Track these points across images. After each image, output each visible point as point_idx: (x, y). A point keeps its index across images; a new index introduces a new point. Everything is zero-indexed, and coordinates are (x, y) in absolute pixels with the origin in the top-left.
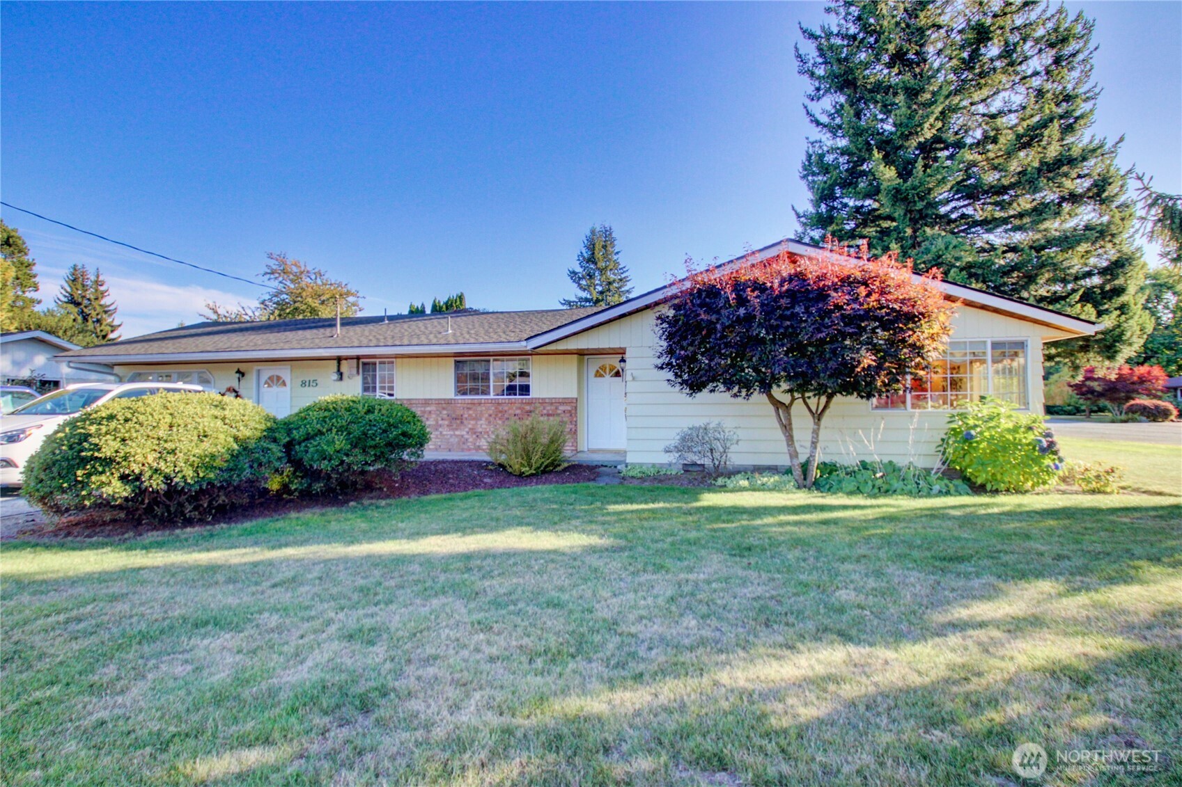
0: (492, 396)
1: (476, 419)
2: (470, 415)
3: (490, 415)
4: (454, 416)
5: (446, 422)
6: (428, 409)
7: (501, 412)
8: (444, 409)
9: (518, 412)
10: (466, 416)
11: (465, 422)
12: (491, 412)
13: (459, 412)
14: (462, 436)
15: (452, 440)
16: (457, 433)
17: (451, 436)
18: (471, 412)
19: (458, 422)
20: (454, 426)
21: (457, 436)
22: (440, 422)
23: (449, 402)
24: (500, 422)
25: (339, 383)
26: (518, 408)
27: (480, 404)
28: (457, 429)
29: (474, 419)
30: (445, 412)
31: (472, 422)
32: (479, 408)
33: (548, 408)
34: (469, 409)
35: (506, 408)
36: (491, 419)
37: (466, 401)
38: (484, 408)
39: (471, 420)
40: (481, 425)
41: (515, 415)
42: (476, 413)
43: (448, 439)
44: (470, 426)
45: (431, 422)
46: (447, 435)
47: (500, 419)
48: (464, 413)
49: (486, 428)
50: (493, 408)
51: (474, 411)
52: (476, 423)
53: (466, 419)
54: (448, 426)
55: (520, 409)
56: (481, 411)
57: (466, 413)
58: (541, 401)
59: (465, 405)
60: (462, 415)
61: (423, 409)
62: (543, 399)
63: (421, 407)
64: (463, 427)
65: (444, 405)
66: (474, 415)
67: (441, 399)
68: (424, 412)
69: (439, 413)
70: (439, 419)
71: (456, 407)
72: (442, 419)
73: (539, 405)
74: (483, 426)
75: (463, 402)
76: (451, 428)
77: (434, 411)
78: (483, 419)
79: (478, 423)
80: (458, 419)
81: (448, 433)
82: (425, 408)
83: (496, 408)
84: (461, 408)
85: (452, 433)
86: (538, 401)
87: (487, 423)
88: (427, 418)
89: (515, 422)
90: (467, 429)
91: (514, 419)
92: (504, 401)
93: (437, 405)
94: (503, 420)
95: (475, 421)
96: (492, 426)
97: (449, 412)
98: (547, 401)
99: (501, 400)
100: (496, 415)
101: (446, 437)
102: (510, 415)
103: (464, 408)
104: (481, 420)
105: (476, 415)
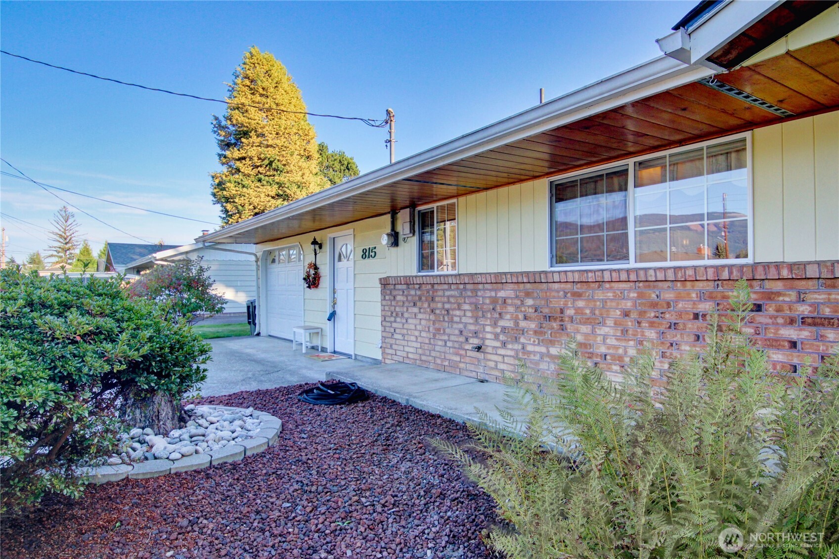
0: (632, 264)
1: (594, 321)
2: (579, 311)
3: (626, 314)
4: (546, 311)
5: (533, 325)
6: (502, 294)
7: (654, 305)
8: (528, 294)
9: (706, 307)
10: (571, 312)
11: (570, 327)
12: (629, 304)
13: (557, 303)
14: (564, 360)
15: (544, 366)
16: (554, 351)
17: (542, 355)
18: (580, 304)
19: (555, 325)
20: (548, 336)
21: (553, 358)
22: (523, 324)
23: (534, 279)
24: (651, 334)
25: (394, 249)
26: (703, 297)
27: (600, 283)
28: (552, 343)
29: (586, 321)
30: (530, 302)
31: (586, 329)
32: (599, 295)
33: (821, 297)
34: (577, 295)
35: (669, 296)
36: (629, 323)
37: (570, 275)
38: (610, 295)
39: (581, 323)
40: (605, 337)
41: (696, 316)
42: (591, 305)
43: (537, 363)
44: (579, 338)
45: (507, 323)
46: (534, 353)
47: (652, 325)
48: (565, 304)
49: (616, 348)
50: (633, 295)
51: (588, 300)
52: (593, 331)
53: (572, 319)
54: (535, 332)
55: (711, 297)
56: (604, 302)
57: (570, 305)
58: (785, 273)
59: (569, 286)
60: (562, 311)
61: (493, 294)
62: (791, 266)
63: (490, 290)
64: (564, 339)
65: (528, 286)
66: (588, 311)
67: (522, 273)
68: (494, 300)
69: (519, 302)
70: (521, 316)
71: (549, 289)
72: (525, 318)
73: (778, 286)
74: (608, 341)
75: (563, 276)
76: (541, 338)
77: (512, 298)
78: (610, 322)
79: (598, 332)
80: (555, 319)
81: (537, 349)
82: (496, 290)
83: (641, 295)
84: (561, 293)
85: (543, 350)
86: (773, 273)
87: (619, 334)
88: (500, 314)
89: (698, 337)
90: (573, 346)
91: (693, 326)
92: (660, 276)
93: (516, 286)
94: (662, 329)
95: (590, 327)
96: (632, 343)
97: (538, 302)
98: (812, 272)
99: (652, 272)
100: (642, 313)
101: (532, 357)
102: (680, 314)
103: (566, 294)
104: (604, 325)
105: (593, 312)
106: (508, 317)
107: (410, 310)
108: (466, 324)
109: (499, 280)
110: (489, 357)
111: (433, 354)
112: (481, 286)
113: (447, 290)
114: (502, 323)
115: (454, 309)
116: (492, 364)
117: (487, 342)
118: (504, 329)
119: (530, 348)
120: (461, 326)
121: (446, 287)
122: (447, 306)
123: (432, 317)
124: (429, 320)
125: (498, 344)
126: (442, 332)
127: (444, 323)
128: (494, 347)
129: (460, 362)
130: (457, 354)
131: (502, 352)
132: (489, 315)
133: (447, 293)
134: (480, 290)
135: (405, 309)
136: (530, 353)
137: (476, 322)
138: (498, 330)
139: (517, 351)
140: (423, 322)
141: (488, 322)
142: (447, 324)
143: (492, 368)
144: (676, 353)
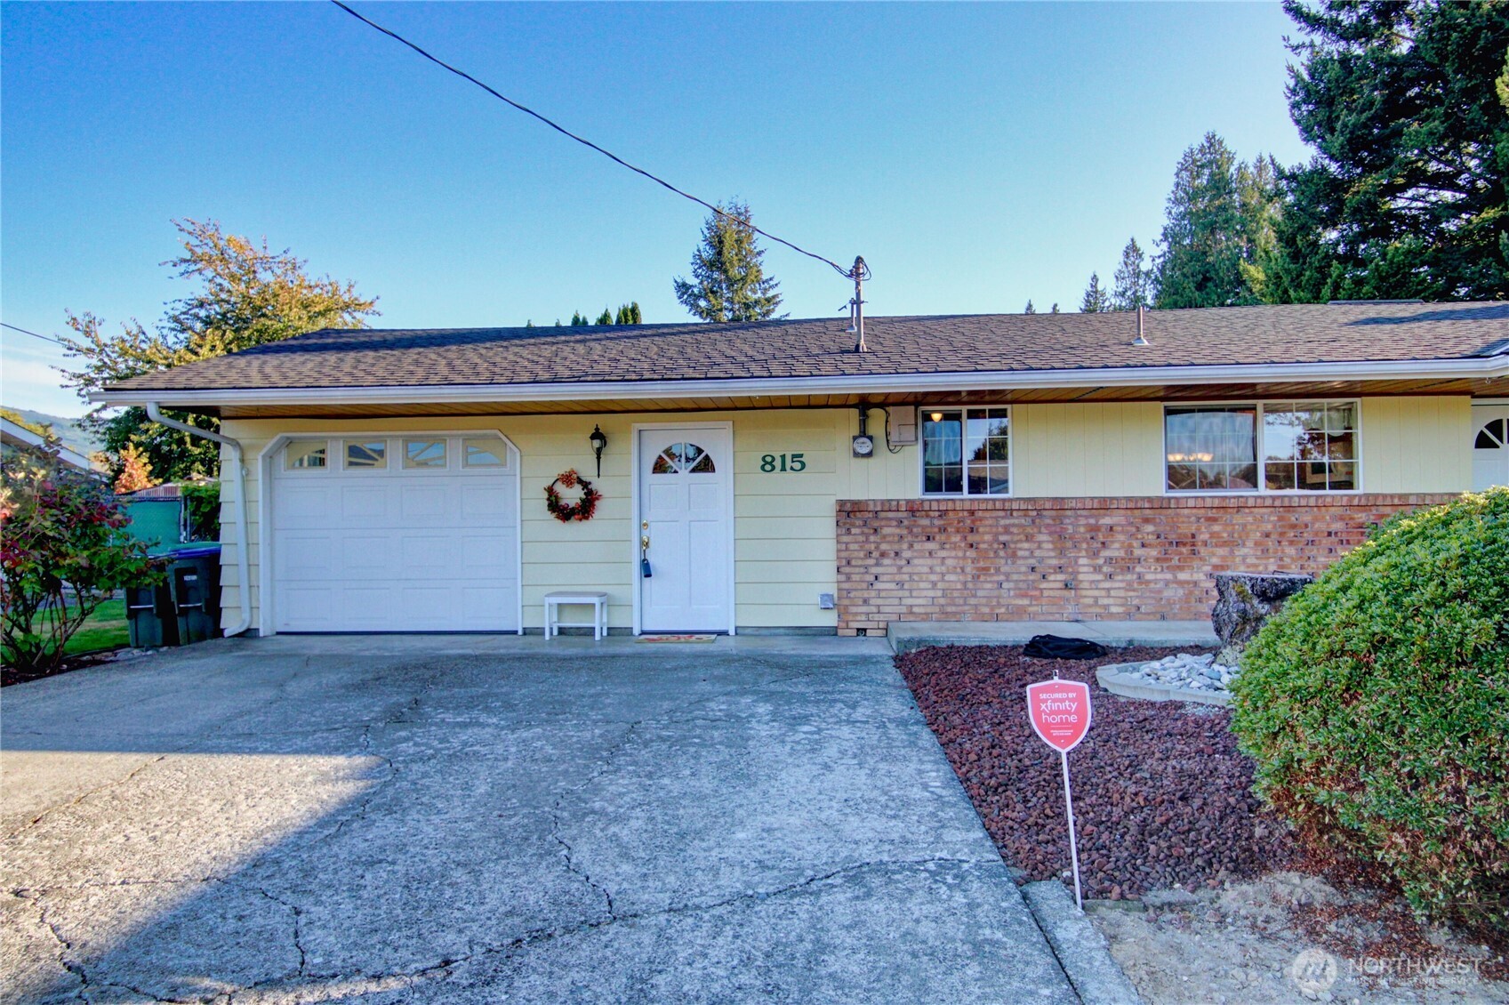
0: (1261, 491)
1: (1231, 543)
2: (1213, 535)
3: (1268, 535)
4: (1172, 537)
5: (1154, 553)
6: (1107, 521)
7: (1294, 526)
8: (1147, 521)
9: (1338, 526)
10: (1205, 536)
11: (1203, 551)
12: (1269, 527)
13: (1186, 529)
14: (1195, 583)
15: (1168, 593)
16: (1182, 576)
17: (1167, 583)
18: (1216, 528)
19: (1184, 550)
20: (1175, 561)
21: (1181, 583)
22: (1138, 552)
23: (1154, 505)
24: (1291, 551)
25: (864, 463)
28: (1181, 568)
29: (1224, 544)
30: (1150, 528)
31: (1221, 551)
32: (1238, 519)
34: (1214, 520)
35: (1307, 518)
36: (1270, 543)
37: (1208, 500)
38: (1250, 519)
39: (1216, 546)
40: (1244, 558)
41: (1329, 534)
42: (1230, 529)
43: (1160, 591)
44: (1215, 561)
45: (1115, 551)
46: (1156, 581)
47: (1291, 543)
48: (1198, 529)
49: (1256, 566)
50: (1273, 518)
51: (1226, 525)
52: (1232, 552)
53: (1205, 543)
54: (1158, 560)
55: (1341, 518)
56: (1244, 526)
57: (1203, 529)
58: (1396, 501)
59: (1203, 511)
60: (1193, 536)
61: (1092, 521)
62: (1400, 496)
63: (1086, 517)
64: (1196, 563)
65: (1148, 511)
66: (1225, 535)
67: (1143, 499)
68: (1095, 529)
69: (1134, 529)
70: (1136, 544)
71: (1178, 514)
72: (1143, 545)
73: (1388, 510)
74: (1248, 561)
75: (1200, 503)
76: (1165, 565)
77: (1122, 526)
78: (1250, 544)
79: (1237, 553)
80: (1184, 544)
81: (1159, 576)
82: (1097, 517)
83: (1281, 519)
84: (1193, 519)
85: (1169, 576)
86: (1388, 502)
87: (1259, 553)
88: (1103, 543)
89: (1331, 550)
90: (1208, 569)
91: (1327, 542)
92: (1303, 503)
93: (1129, 512)
94: (1300, 546)
95: (1227, 549)
96: (1272, 560)
97: (1161, 529)
98: (1412, 500)
99: (1296, 499)
100: (1282, 534)
101: (1152, 585)
102: (1316, 534)
103: (1198, 519)
104: (1244, 545)
105: (1231, 534)
106: (1117, 545)
107: (917, 546)
108: (1041, 560)
109: (1105, 505)
110: (1084, 593)
111: (973, 601)
112: (1069, 513)
113: (1003, 518)
114: (1106, 553)
115: (1020, 541)
116: (1090, 601)
117: (1081, 577)
118: (1109, 560)
119: (1149, 577)
120: (1032, 562)
121: (1001, 514)
122: (1003, 538)
123: (971, 553)
124: (964, 558)
125: (1100, 577)
126: (992, 571)
127: (997, 560)
128: (1093, 582)
129: (1031, 605)
130: (1025, 596)
131: (1107, 585)
132: (1084, 546)
133: (1003, 522)
134: (1068, 517)
135: (905, 546)
136: (1148, 582)
137: (1061, 552)
138: (1101, 561)
139: (1129, 583)
140: (949, 562)
141: (1084, 553)
142: (1003, 561)
143: (1090, 606)
144: (1312, 564)
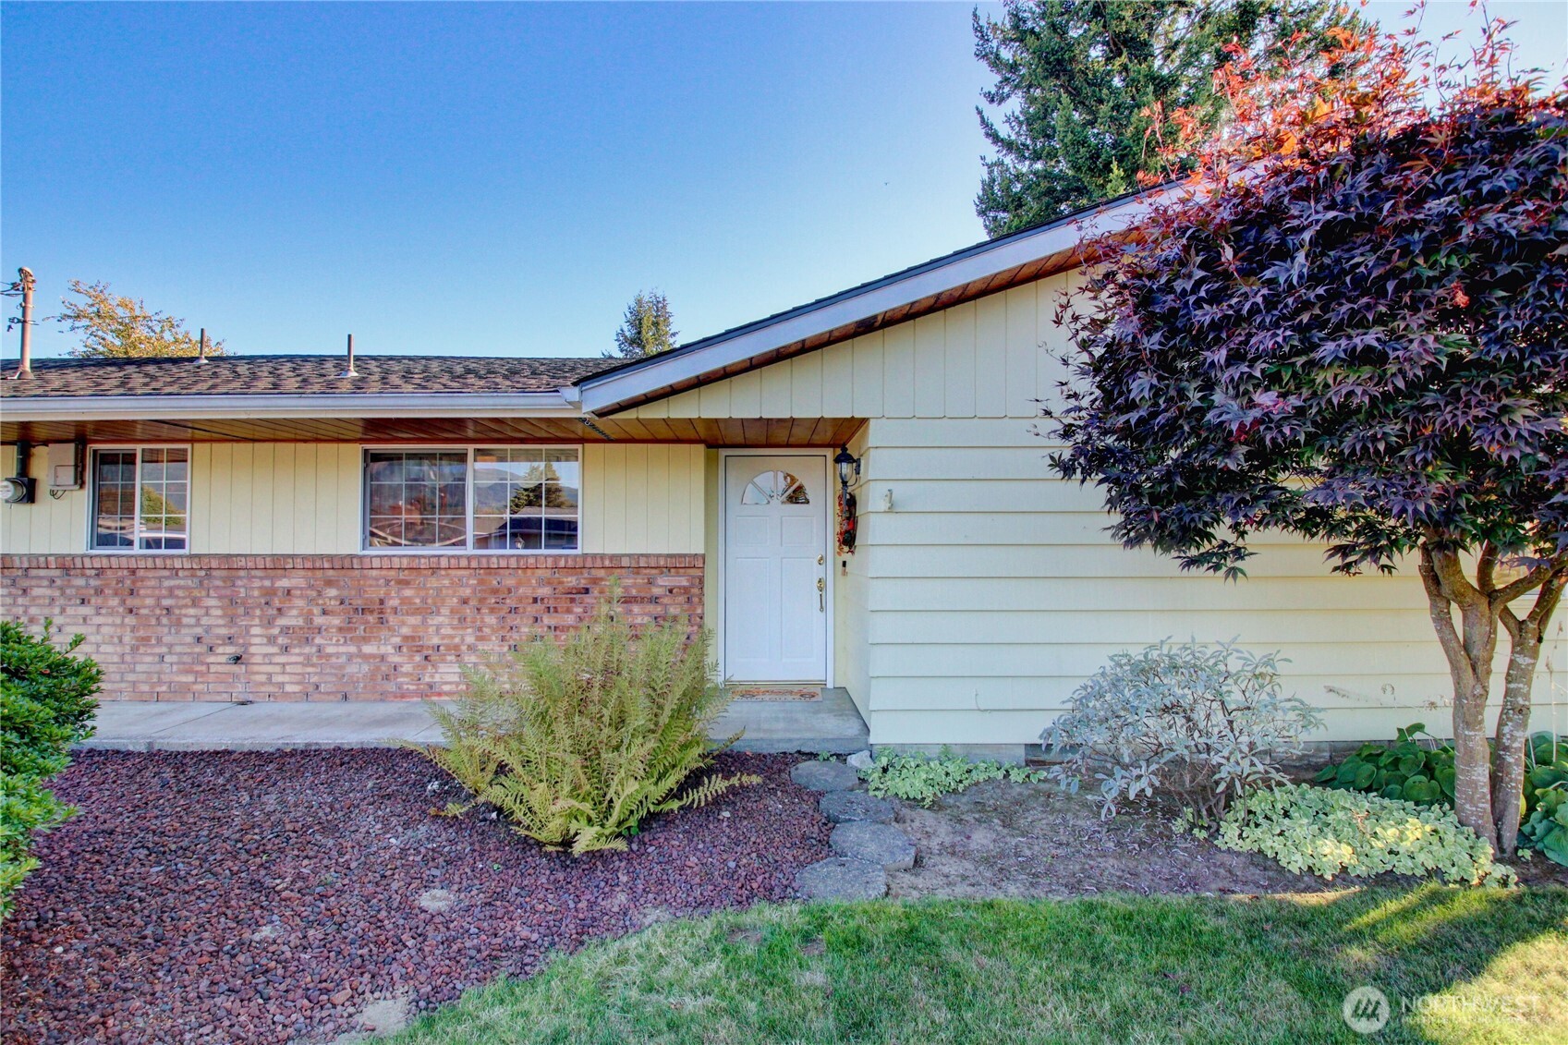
0: (470, 550)
1: (426, 611)
2: (404, 601)
3: (465, 602)
4: (358, 602)
5: (336, 621)
6: (283, 583)
7: (495, 591)
8: (329, 583)
9: (544, 591)
10: (394, 602)
11: (392, 620)
12: (468, 592)
13: (374, 593)
14: (383, 658)
15: (352, 669)
16: (368, 649)
17: (350, 657)
18: (408, 593)
19: (371, 618)
20: (360, 632)
21: (366, 657)
22: (319, 620)
23: (342, 564)
24: (491, 620)
25: (25, 508)
26: (542, 582)
27: (434, 570)
28: (366, 640)
29: (416, 612)
30: (333, 592)
31: (413, 620)
32: (433, 582)
33: (629, 582)
34: (406, 583)
35: (510, 582)
36: (468, 611)
37: (396, 560)
38: (446, 582)
39: (408, 614)
40: (439, 627)
41: (535, 600)
42: (422, 593)
43: (341, 667)
44: (405, 631)
45: (292, 619)
46: (338, 655)
47: (492, 610)
48: (387, 594)
49: (452, 637)
50: (473, 582)
51: (419, 589)
52: (424, 621)
53: (395, 611)
54: (340, 629)
55: (549, 583)
56: (439, 590)
57: (393, 594)
58: (607, 563)
59: (392, 573)
60: (382, 602)
61: (267, 583)
62: (612, 557)
63: (261, 578)
64: (384, 633)
65: (331, 572)
66: (418, 601)
67: (322, 557)
68: (270, 592)
69: (314, 594)
70: (316, 611)
71: (365, 577)
72: (325, 613)
73: (602, 573)
74: (443, 631)
75: (386, 564)
76: (349, 636)
77: (301, 589)
78: (445, 611)
79: (430, 622)
80: (371, 612)
81: (342, 649)
82: (272, 579)
83: (481, 582)
84: (382, 581)
85: (353, 649)
86: (599, 564)
87: (456, 622)
88: (279, 610)
89: (536, 619)
90: (397, 640)
91: (532, 610)
92: (503, 564)
93: (310, 573)
94: (502, 614)
95: (419, 618)
96: (470, 630)
97: (345, 593)
98: (625, 562)
99: (495, 560)
100: (482, 600)
101: (334, 660)
102: (520, 600)
103: (388, 582)
104: (438, 613)
105: (424, 600)
106: (294, 612)
107: (70, 611)
108: (208, 629)
109: (279, 564)
110: (256, 668)
111: (131, 677)
112: (242, 573)
113: (167, 578)
114: (282, 621)
115: (186, 606)
116: (263, 678)
117: (253, 650)
118: (286, 630)
119: (330, 650)
120: (199, 631)
121: (166, 573)
122: (166, 602)
123: (130, 620)
124: (123, 625)
125: (275, 650)
126: (153, 642)
127: (159, 628)
128: (265, 655)
129: (195, 683)
130: (188, 672)
131: (282, 659)
132: (258, 612)
133: (167, 583)
134: (240, 578)
135: (57, 610)
136: (329, 656)
137: (232, 620)
138: (276, 631)
139: (308, 657)
140: (105, 630)
141: (257, 621)
142: (166, 630)
143: (262, 684)
144: (516, 636)
